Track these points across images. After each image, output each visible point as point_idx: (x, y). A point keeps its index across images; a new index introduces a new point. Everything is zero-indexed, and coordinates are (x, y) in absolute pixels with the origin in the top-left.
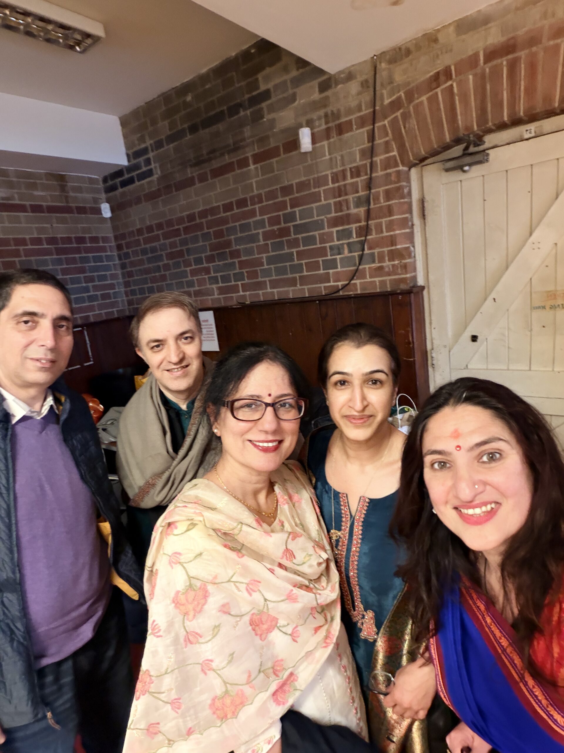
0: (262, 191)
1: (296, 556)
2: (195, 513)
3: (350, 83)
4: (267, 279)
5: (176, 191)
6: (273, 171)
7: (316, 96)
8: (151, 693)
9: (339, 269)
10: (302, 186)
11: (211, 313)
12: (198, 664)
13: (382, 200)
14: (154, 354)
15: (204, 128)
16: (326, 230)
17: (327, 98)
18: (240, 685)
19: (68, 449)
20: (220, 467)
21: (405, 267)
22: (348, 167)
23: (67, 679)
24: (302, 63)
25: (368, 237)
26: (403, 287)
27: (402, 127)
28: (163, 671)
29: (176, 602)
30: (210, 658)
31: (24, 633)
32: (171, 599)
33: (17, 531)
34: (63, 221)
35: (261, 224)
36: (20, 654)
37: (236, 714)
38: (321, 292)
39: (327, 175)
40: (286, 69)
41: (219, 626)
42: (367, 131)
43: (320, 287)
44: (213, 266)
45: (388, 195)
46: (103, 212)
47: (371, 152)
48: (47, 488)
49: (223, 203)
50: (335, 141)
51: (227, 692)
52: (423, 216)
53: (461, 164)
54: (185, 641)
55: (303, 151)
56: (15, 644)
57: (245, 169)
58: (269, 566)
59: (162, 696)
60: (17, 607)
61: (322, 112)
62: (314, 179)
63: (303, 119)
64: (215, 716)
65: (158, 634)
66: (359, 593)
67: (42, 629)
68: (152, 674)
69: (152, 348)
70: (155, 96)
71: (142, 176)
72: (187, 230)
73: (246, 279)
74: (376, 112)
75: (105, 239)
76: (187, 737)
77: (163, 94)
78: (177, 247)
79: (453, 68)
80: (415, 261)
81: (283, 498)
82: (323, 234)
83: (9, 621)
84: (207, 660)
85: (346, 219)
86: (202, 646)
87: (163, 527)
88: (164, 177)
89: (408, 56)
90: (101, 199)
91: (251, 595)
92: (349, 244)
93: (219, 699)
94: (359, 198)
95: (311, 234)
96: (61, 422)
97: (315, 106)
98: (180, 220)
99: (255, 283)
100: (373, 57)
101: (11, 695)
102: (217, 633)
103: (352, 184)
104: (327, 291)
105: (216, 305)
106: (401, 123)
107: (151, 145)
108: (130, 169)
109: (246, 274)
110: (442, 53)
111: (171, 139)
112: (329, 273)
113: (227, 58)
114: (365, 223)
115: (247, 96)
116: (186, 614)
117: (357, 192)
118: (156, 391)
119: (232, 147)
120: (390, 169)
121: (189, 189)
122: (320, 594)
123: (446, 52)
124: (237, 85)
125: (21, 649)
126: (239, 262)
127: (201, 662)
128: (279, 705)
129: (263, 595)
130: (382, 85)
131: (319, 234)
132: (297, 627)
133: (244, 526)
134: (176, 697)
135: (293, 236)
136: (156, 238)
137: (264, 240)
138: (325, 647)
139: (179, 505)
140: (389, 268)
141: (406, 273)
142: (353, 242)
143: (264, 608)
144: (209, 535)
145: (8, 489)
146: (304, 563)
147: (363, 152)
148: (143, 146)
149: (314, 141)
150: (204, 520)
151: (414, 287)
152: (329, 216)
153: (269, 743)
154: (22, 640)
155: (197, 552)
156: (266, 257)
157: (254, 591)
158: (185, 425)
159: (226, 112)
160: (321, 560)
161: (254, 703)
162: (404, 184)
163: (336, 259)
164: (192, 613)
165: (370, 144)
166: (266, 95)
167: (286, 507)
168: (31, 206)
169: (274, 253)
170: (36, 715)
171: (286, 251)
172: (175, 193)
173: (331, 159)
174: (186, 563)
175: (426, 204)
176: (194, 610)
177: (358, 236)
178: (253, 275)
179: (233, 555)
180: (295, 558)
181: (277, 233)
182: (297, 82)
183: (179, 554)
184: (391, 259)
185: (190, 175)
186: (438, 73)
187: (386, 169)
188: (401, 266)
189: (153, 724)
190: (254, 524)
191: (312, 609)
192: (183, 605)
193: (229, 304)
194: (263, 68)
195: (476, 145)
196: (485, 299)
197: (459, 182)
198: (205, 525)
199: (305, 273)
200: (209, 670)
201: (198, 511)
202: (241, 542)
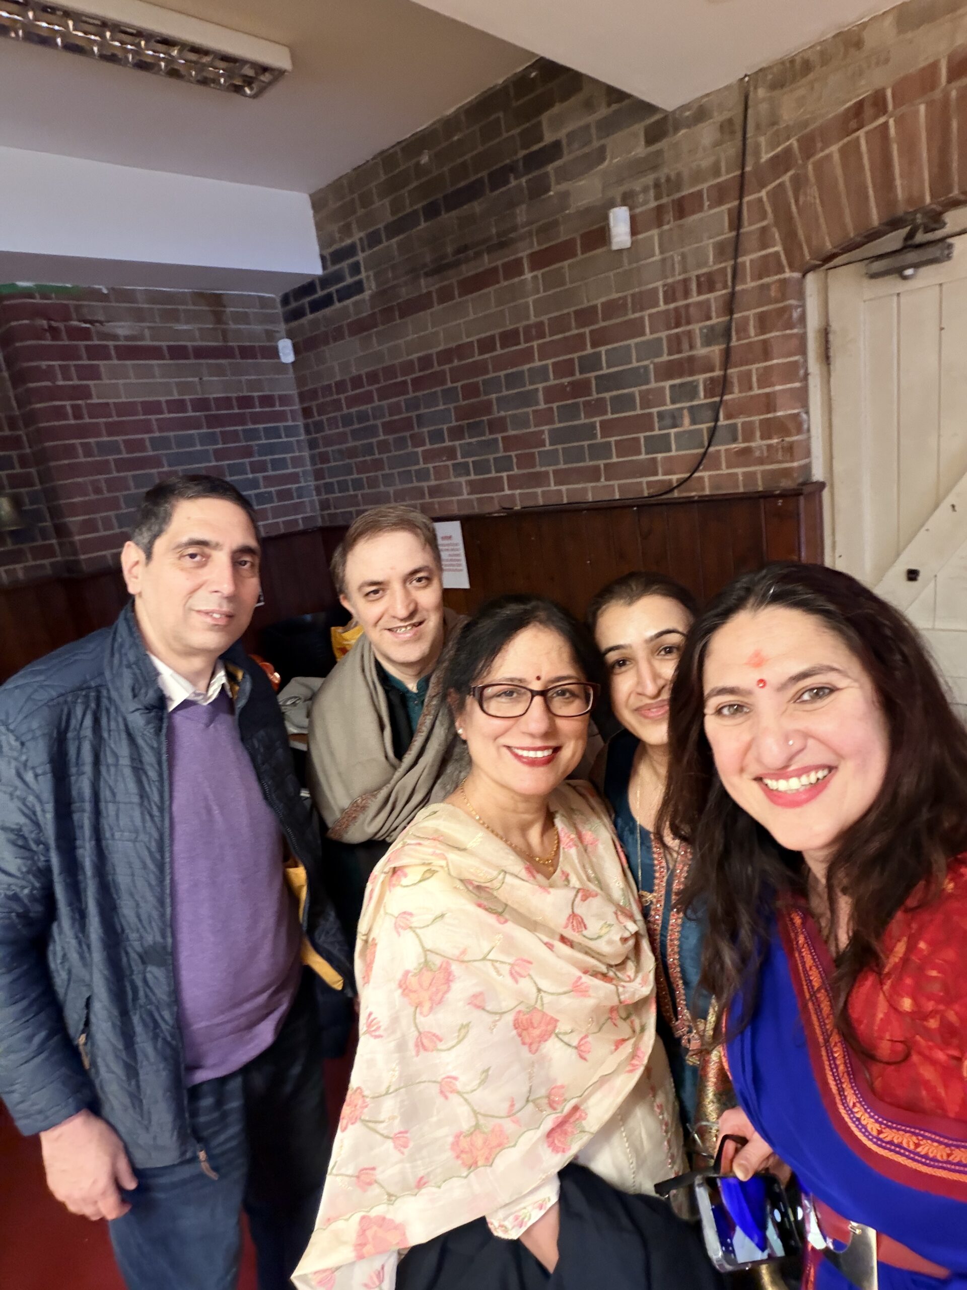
0: (545, 318)
1: (588, 926)
2: (434, 854)
3: (701, 125)
4: (550, 469)
5: (401, 317)
6: (563, 283)
7: (640, 150)
8: (364, 1121)
9: (673, 453)
10: (612, 308)
11: (457, 525)
12: (435, 1082)
13: (752, 332)
14: (368, 604)
15: (449, 209)
16: (653, 385)
17: (659, 153)
18: (497, 1117)
19: (246, 753)
20: (469, 786)
21: (790, 450)
22: (694, 274)
23: (234, 1104)
24: (615, 95)
25: (726, 397)
26: (786, 484)
27: (792, 201)
28: (383, 1090)
29: (404, 987)
30: (454, 1074)
31: (173, 1027)
32: (397, 982)
33: (172, 874)
34: (219, 371)
35: (542, 374)
36: (165, 1059)
37: (491, 1160)
38: (642, 491)
39: (655, 290)
40: (589, 106)
41: (468, 1025)
42: (729, 210)
43: (641, 483)
44: (460, 445)
45: (763, 323)
46: (281, 354)
47: (735, 248)
48: (216, 811)
49: (478, 337)
50: (671, 229)
51: (477, 1127)
52: (826, 358)
53: (897, 265)
54: (417, 1045)
55: (615, 247)
56: (160, 1043)
57: (516, 280)
58: (546, 939)
59: (380, 1127)
60: (165, 988)
61: (649, 179)
62: (633, 295)
63: (617, 192)
64: (460, 1162)
65: (377, 1033)
66: (683, 992)
67: (199, 1025)
68: (366, 1093)
69: (367, 594)
70: (369, 158)
71: (345, 294)
72: (418, 383)
73: (515, 467)
74: (747, 176)
75: (284, 400)
76: (416, 1190)
77: (383, 152)
78: (400, 413)
79: (889, 93)
80: (809, 438)
81: (568, 837)
82: (648, 391)
83: (153, 1008)
84: (448, 1077)
85: (689, 366)
86: (443, 1054)
87: (385, 873)
88: (382, 294)
89: (807, 74)
90: (278, 332)
91: (517, 982)
92: (691, 409)
93: (465, 1137)
94: (712, 328)
95: (626, 391)
96: (237, 712)
97: (639, 167)
98: (408, 367)
99: (529, 474)
100: (742, 79)
101: (150, 1121)
102: (464, 1037)
103: (699, 304)
104: (651, 491)
105: (466, 512)
106: (790, 193)
107: (361, 239)
108: (325, 281)
109: (515, 460)
110: (869, 67)
111: (394, 229)
112: (654, 459)
113: (491, 89)
114: (722, 373)
115: (522, 153)
116: (418, 1005)
117: (709, 318)
118: (370, 662)
119: (495, 241)
120: (769, 276)
121: (421, 314)
122: (624, 987)
123: (877, 64)
124: (505, 135)
125: (168, 1052)
126: (503, 438)
127: (439, 1079)
128: (557, 1152)
129: (535, 983)
130: (758, 127)
131: (640, 392)
132: (586, 1036)
133: (507, 876)
134: (402, 1129)
135: (595, 396)
136: (367, 398)
137: (546, 402)
138: (631, 1071)
139: (409, 841)
140: (762, 452)
141: (792, 461)
142: (698, 405)
143: (536, 1002)
144: (455, 888)
145: (161, 810)
146: (600, 937)
147: (720, 249)
148: (348, 242)
149: (634, 231)
150: (448, 865)
151: (804, 484)
152: (657, 360)
153: (541, 1207)
154: (169, 1039)
155: (438, 913)
156: (550, 431)
157: (522, 976)
158: (413, 715)
159: (486, 180)
160: (627, 934)
161: (518, 1144)
162: (793, 302)
163: (668, 435)
164: (427, 1005)
165: (734, 233)
166: (555, 149)
167: (573, 851)
168: (170, 348)
169: (562, 425)
170: (183, 1153)
171: (583, 421)
172: (398, 321)
173: (664, 260)
174: (420, 928)
175: (831, 337)
176: (431, 999)
177: (708, 395)
178: (527, 460)
179: (491, 919)
180: (586, 928)
181: (568, 389)
182: (608, 126)
183: (411, 914)
184: (765, 436)
185: (424, 291)
186: (860, 105)
187: (760, 277)
188: (782, 448)
189: (366, 1169)
190: (524, 874)
191: (613, 1009)
192: (415, 992)
193: (487, 509)
194: (550, 105)
195: (927, 230)
196: (937, 506)
197: (895, 298)
198: (449, 874)
199: (615, 460)
200: (451, 1092)
201: (438, 852)
202: (504, 901)
